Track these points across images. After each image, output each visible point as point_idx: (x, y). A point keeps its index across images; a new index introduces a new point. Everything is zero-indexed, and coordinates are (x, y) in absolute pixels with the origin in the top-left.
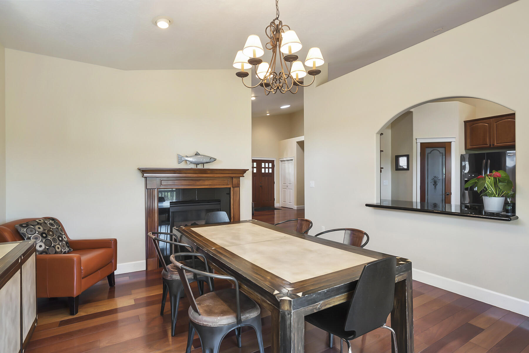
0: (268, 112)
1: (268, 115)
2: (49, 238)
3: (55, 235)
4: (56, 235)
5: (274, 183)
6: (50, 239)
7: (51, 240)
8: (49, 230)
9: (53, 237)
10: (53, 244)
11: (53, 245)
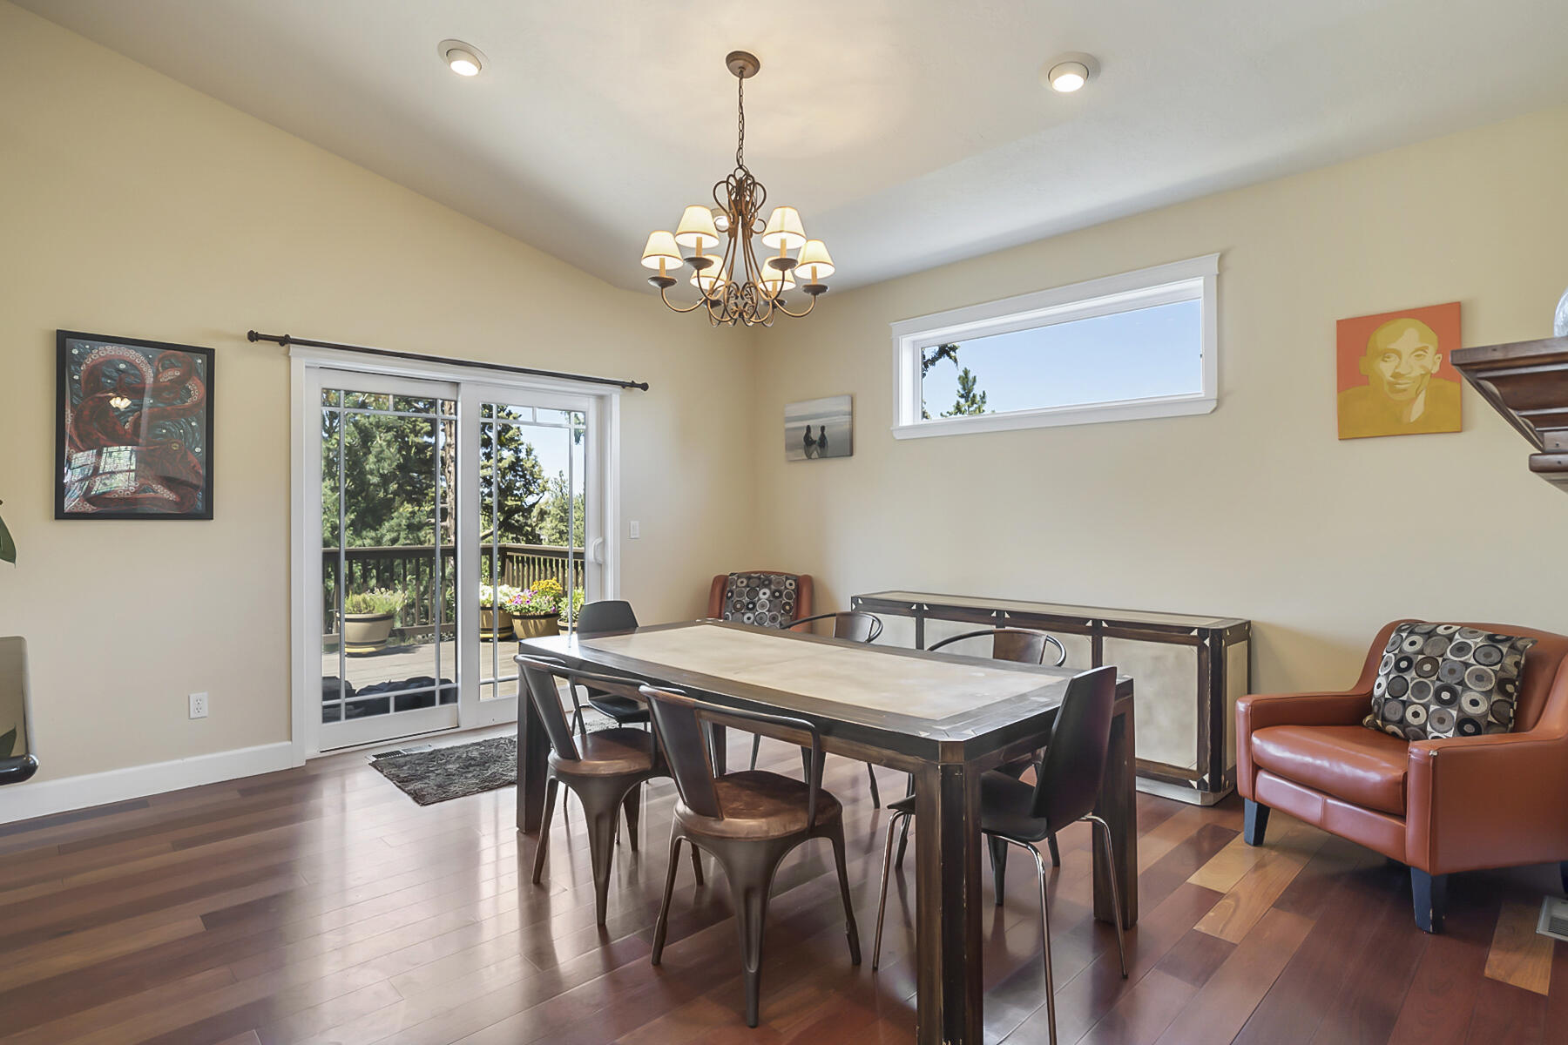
2: (1411, 676)
3: (1436, 677)
4: (1438, 679)
6: (1409, 681)
7: (1410, 685)
8: (1432, 658)
9: (1422, 679)
10: (1408, 696)
11: (1404, 698)
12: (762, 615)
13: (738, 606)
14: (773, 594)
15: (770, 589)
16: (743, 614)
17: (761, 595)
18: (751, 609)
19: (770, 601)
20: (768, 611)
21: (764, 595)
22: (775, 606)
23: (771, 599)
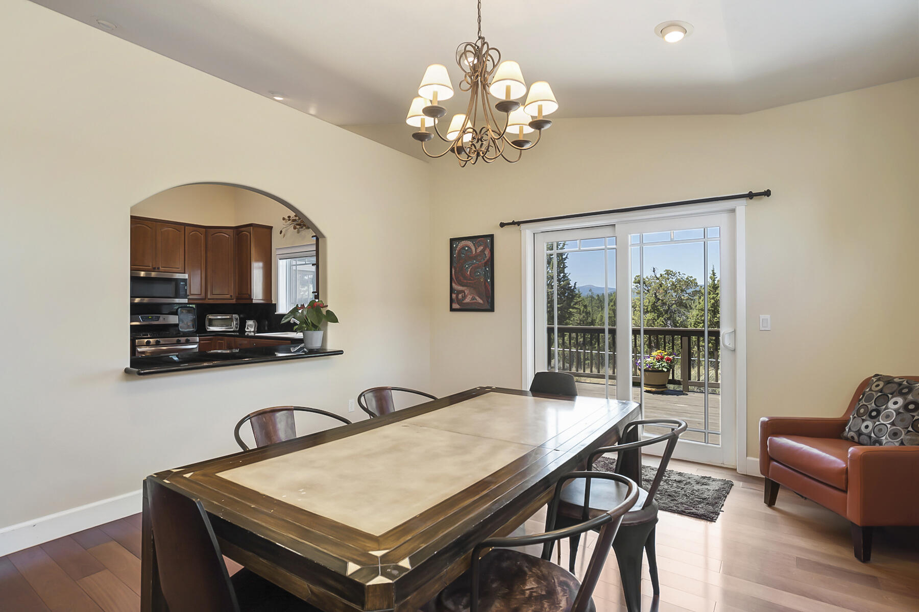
12: (881, 427)
13: (862, 411)
14: (905, 407)
15: (905, 399)
16: (863, 421)
17: (890, 404)
18: (872, 417)
19: (898, 413)
20: (893, 424)
21: (894, 405)
22: (902, 420)
23: (901, 411)
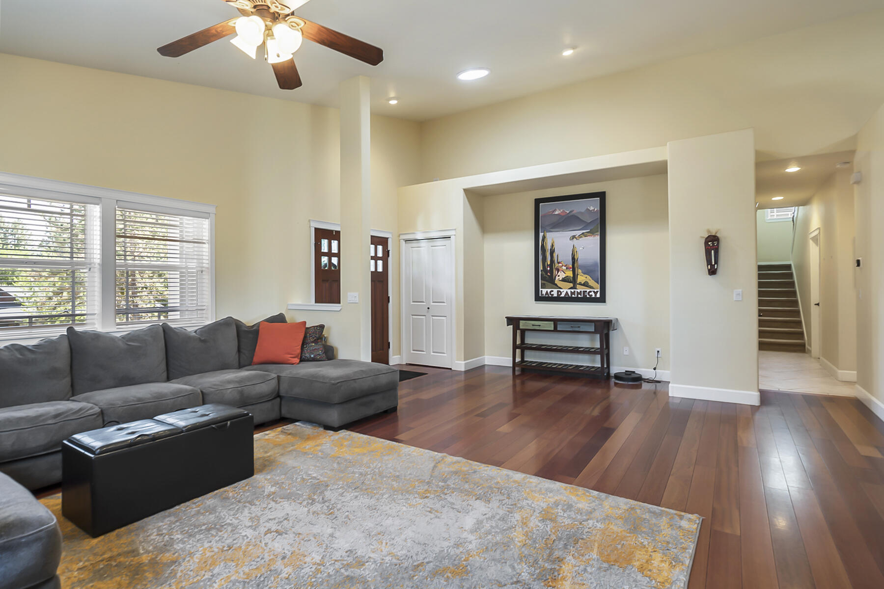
0: (392, 95)
1: (393, 102)
5: (389, 302)
